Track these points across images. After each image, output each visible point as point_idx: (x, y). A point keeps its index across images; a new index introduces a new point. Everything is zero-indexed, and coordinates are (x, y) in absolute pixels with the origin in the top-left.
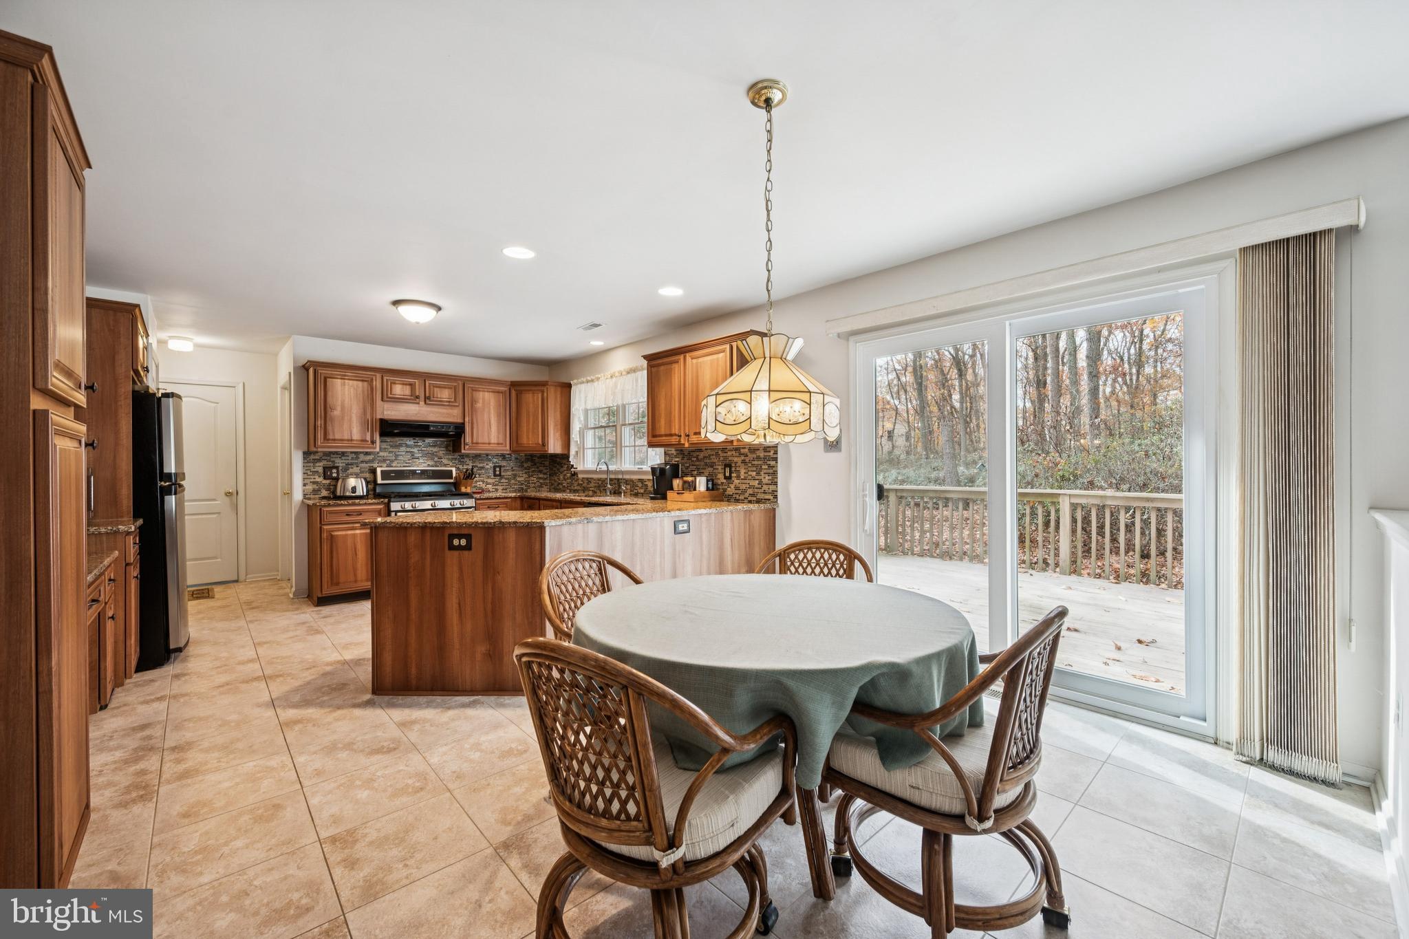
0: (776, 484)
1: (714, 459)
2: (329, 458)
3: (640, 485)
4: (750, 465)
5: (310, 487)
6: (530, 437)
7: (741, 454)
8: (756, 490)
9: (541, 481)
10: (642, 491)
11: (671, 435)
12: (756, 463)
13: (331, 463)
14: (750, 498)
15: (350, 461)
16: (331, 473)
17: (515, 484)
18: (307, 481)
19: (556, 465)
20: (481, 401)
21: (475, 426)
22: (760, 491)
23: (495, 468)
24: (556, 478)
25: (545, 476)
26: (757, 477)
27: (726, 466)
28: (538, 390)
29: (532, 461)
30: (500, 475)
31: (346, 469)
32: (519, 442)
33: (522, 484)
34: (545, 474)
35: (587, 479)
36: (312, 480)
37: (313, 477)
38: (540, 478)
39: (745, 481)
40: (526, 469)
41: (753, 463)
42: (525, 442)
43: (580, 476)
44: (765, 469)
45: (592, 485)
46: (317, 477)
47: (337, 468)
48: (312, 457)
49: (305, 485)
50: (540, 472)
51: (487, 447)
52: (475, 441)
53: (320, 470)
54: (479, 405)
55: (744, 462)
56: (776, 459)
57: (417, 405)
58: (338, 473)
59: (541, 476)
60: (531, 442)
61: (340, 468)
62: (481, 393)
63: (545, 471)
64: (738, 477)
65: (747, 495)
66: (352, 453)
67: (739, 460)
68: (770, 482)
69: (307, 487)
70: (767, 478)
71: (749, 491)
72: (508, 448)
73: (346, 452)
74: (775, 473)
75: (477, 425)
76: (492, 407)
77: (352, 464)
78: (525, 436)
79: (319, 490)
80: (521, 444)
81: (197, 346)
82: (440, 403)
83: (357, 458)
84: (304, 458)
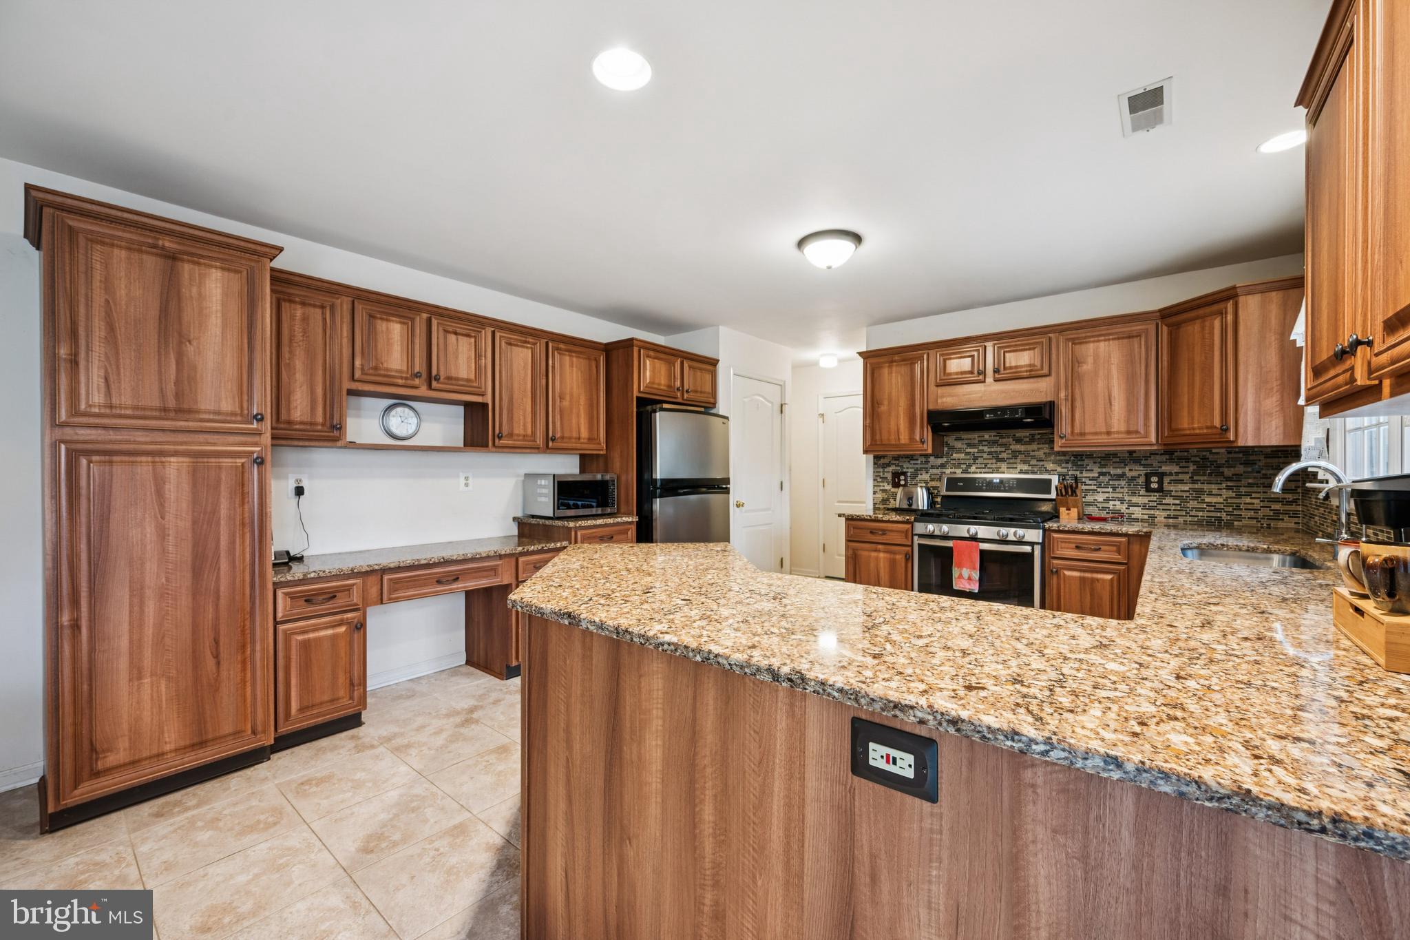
2: (897, 462)
5: (880, 496)
6: (1196, 414)
13: (899, 468)
15: (919, 466)
16: (899, 480)
17: (1200, 509)
18: (877, 489)
20: (1091, 360)
21: (1078, 404)
23: (1148, 476)
28: (1215, 314)
30: (1160, 489)
31: (914, 476)
32: (1177, 428)
33: (1220, 510)
36: (882, 488)
37: (881, 484)
40: (1228, 479)
42: (1186, 426)
46: (886, 484)
47: (904, 474)
48: (882, 461)
49: (875, 493)
51: (1103, 439)
52: (1077, 430)
53: (889, 476)
54: (1087, 367)
57: (982, 384)
58: (906, 480)
60: (1196, 426)
61: (909, 474)
62: (1092, 345)
66: (921, 455)
69: (877, 495)
72: (1157, 439)
73: (915, 455)
75: (1083, 402)
76: (1114, 367)
77: (921, 469)
78: (1185, 413)
79: (888, 500)
80: (1182, 432)
81: (841, 361)
82: (1016, 375)
83: (927, 462)
84: (875, 464)
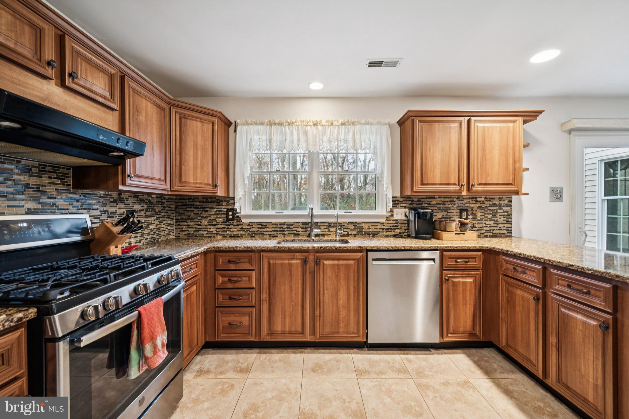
0: (510, 223)
1: (447, 205)
3: (351, 227)
4: (486, 210)
6: (199, 175)
7: (477, 202)
8: (492, 228)
9: (169, 228)
10: (355, 232)
11: (448, 184)
12: (492, 208)
14: (486, 234)
17: (148, 234)
19: (192, 209)
20: (144, 113)
22: (495, 228)
24: (192, 224)
25: (172, 222)
26: (493, 219)
27: (461, 211)
28: (207, 120)
29: (162, 204)
32: (183, 180)
33: (154, 234)
34: (172, 219)
35: (260, 223)
38: (168, 225)
39: (482, 222)
40: (157, 214)
41: (490, 208)
42: (192, 180)
43: (243, 220)
44: (500, 213)
45: (270, 229)
50: (168, 217)
52: (136, 174)
54: (142, 118)
55: (480, 207)
56: (510, 206)
59: (169, 222)
63: (172, 216)
64: (475, 219)
65: (483, 231)
67: (475, 206)
68: (505, 222)
70: (502, 219)
71: (487, 229)
72: (168, 187)
74: (509, 215)
76: (154, 126)
78: (191, 173)
80: (186, 183)
82: (88, 95)
